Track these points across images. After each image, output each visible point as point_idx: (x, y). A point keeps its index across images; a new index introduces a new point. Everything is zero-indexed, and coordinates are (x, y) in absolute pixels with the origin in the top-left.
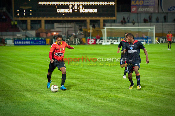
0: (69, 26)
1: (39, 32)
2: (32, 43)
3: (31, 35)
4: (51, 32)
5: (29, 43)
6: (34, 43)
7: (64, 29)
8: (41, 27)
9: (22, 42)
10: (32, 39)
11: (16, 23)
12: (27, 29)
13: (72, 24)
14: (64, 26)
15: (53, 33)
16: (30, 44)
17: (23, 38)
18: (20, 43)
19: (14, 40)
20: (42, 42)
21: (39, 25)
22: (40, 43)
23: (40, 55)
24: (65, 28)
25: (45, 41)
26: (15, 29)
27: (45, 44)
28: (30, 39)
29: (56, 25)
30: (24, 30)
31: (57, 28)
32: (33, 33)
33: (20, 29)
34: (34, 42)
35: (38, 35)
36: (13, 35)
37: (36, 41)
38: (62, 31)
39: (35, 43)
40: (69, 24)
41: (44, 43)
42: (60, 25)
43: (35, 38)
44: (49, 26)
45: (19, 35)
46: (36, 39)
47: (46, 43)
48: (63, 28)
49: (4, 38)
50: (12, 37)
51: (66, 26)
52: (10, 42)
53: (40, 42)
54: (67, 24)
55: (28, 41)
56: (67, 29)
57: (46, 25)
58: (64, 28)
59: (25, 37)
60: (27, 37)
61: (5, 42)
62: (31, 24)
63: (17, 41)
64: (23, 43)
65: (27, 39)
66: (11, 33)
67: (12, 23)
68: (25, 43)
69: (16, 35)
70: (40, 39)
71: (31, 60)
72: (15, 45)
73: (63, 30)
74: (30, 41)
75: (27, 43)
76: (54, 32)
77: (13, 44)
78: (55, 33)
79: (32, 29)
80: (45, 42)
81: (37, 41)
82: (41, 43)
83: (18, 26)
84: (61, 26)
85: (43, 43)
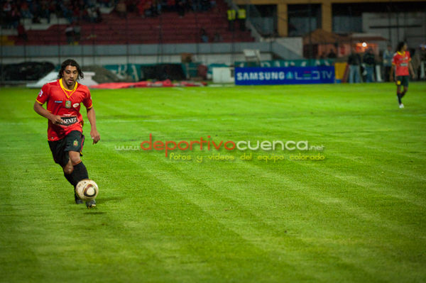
0: (411, 21)
1: (314, 41)
2: (290, 76)
3: (290, 52)
4: (352, 42)
5: (281, 76)
6: (297, 78)
7: (394, 31)
8: (319, 25)
9: (261, 74)
10: (293, 64)
11: (242, 14)
12: (276, 34)
13: (419, 14)
14: (393, 22)
15: (359, 45)
16: (285, 82)
17: (265, 59)
18: (254, 76)
19: (236, 69)
20: (321, 75)
21: (314, 21)
22: (315, 78)
23: (312, 113)
24: (397, 27)
25: (331, 69)
26: (239, 32)
27: (330, 81)
28: (286, 64)
29: (368, 19)
30: (265, 36)
31: (372, 27)
32: (294, 46)
33: (254, 32)
34: (296, 74)
35: (310, 51)
36: (233, 53)
37: (301, 71)
38: (386, 37)
39: (299, 76)
40: (410, 15)
41: (329, 76)
42: (382, 17)
43: (301, 61)
44: (345, 22)
45: (250, 53)
46: (304, 64)
47: (333, 75)
48: (389, 27)
49: (206, 60)
50: (228, 60)
51: (401, 22)
52: (222, 74)
53: (315, 75)
54: (402, 15)
55: (277, 70)
56: (402, 31)
57: (337, 19)
58: (394, 27)
59: (268, 57)
60: (275, 57)
61: (209, 76)
62: (290, 16)
63: (243, 71)
64: (262, 78)
65: (278, 64)
66: (227, 46)
67: (231, 15)
68: (268, 76)
69: (241, 53)
70: (318, 63)
71: (279, 129)
72: (238, 83)
73: (390, 34)
74: (285, 70)
75: (275, 76)
76: (362, 41)
77: (232, 80)
78: (364, 45)
79: (292, 31)
80: (331, 73)
81: (308, 70)
82: (318, 78)
83: (249, 25)
84: (385, 22)
85: (324, 77)
